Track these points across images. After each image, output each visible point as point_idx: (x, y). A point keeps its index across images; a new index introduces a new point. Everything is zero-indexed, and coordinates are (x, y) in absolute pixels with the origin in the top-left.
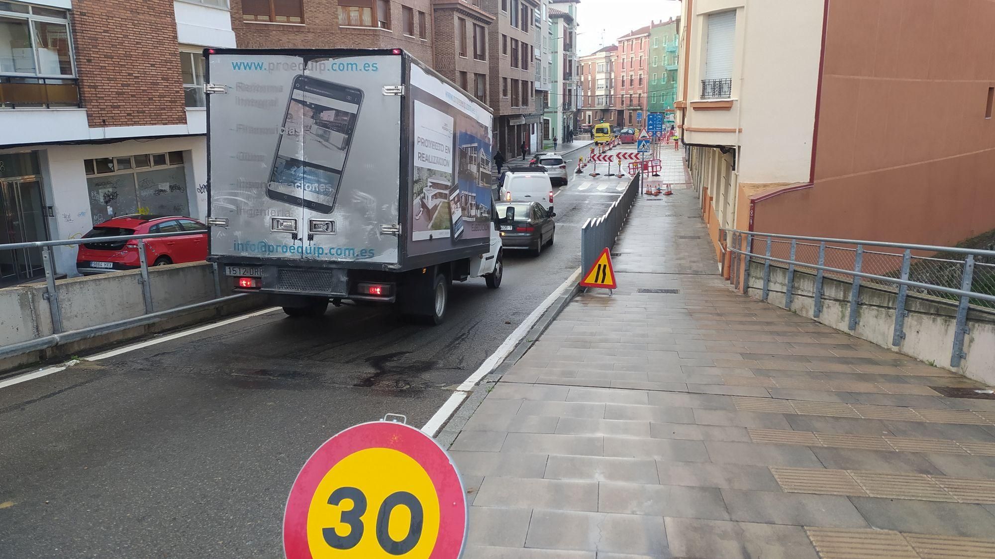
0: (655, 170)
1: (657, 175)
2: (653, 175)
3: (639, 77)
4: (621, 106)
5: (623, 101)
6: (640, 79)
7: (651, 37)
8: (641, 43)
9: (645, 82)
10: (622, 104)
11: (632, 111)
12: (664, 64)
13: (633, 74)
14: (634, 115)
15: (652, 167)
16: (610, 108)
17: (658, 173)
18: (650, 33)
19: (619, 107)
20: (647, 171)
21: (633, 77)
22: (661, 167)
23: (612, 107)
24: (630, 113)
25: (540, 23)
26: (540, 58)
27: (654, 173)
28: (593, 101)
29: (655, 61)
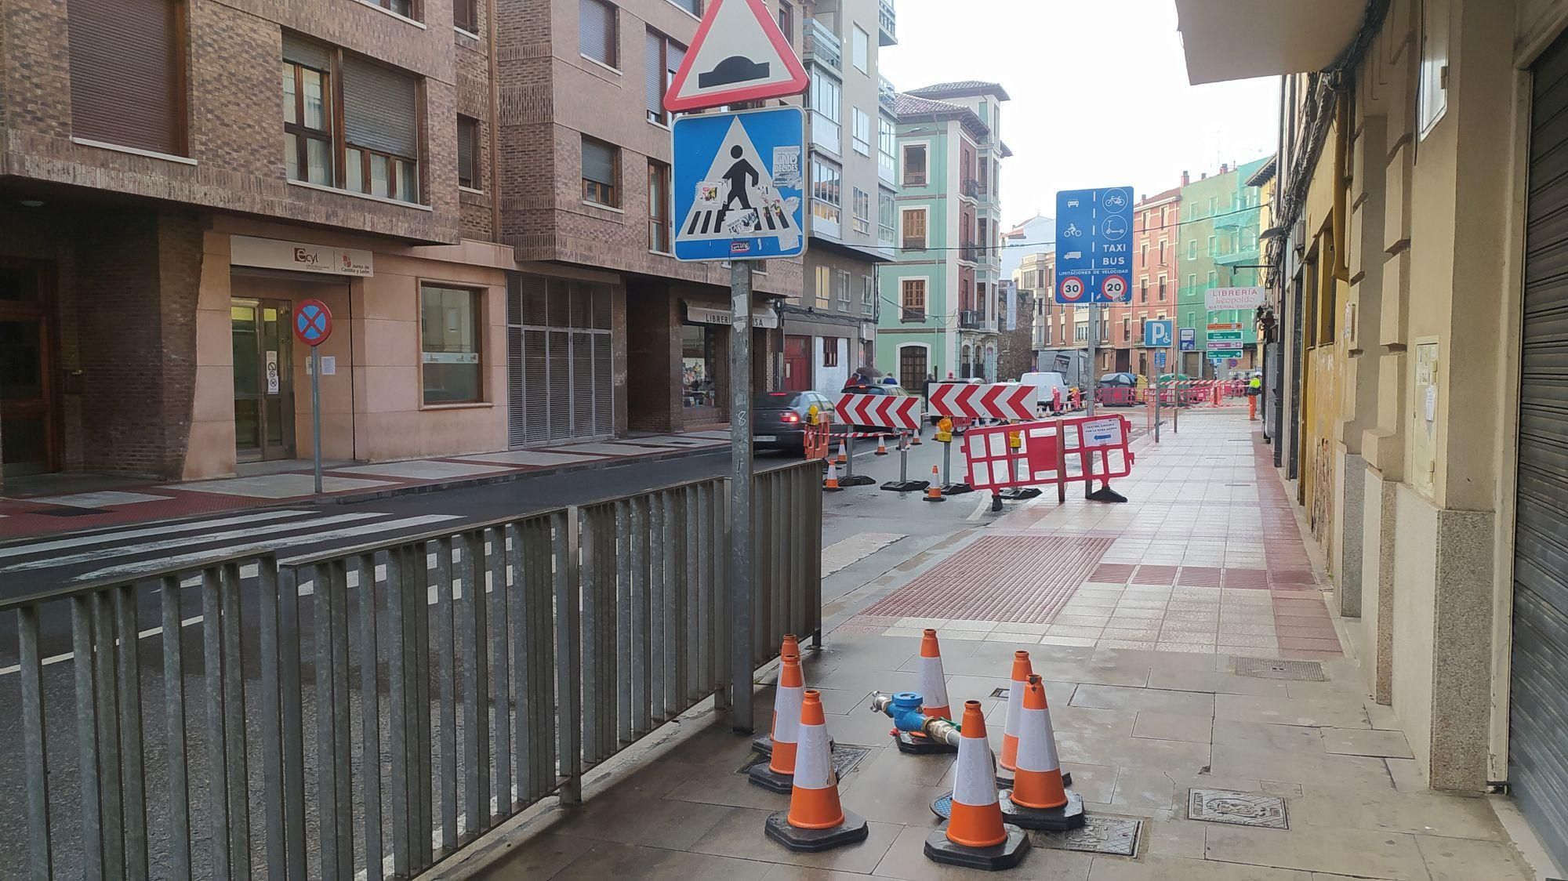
0: (1098, 468)
1: (1108, 496)
2: (1090, 497)
3: (1158, 283)
4: (1123, 341)
5: (1127, 332)
6: (1162, 287)
7: (1183, 203)
8: (1163, 217)
9: (1170, 292)
10: (1126, 338)
11: (1145, 351)
12: (1211, 254)
13: (1148, 278)
14: (1150, 357)
15: (1086, 454)
16: (1102, 347)
17: (1115, 486)
18: (1180, 196)
19: (1121, 345)
20: (1053, 474)
21: (1147, 285)
22: (1129, 458)
23: (1106, 344)
24: (1142, 355)
25: (839, 69)
26: (839, 161)
27: (1097, 486)
28: (1070, 332)
29: (1192, 248)
